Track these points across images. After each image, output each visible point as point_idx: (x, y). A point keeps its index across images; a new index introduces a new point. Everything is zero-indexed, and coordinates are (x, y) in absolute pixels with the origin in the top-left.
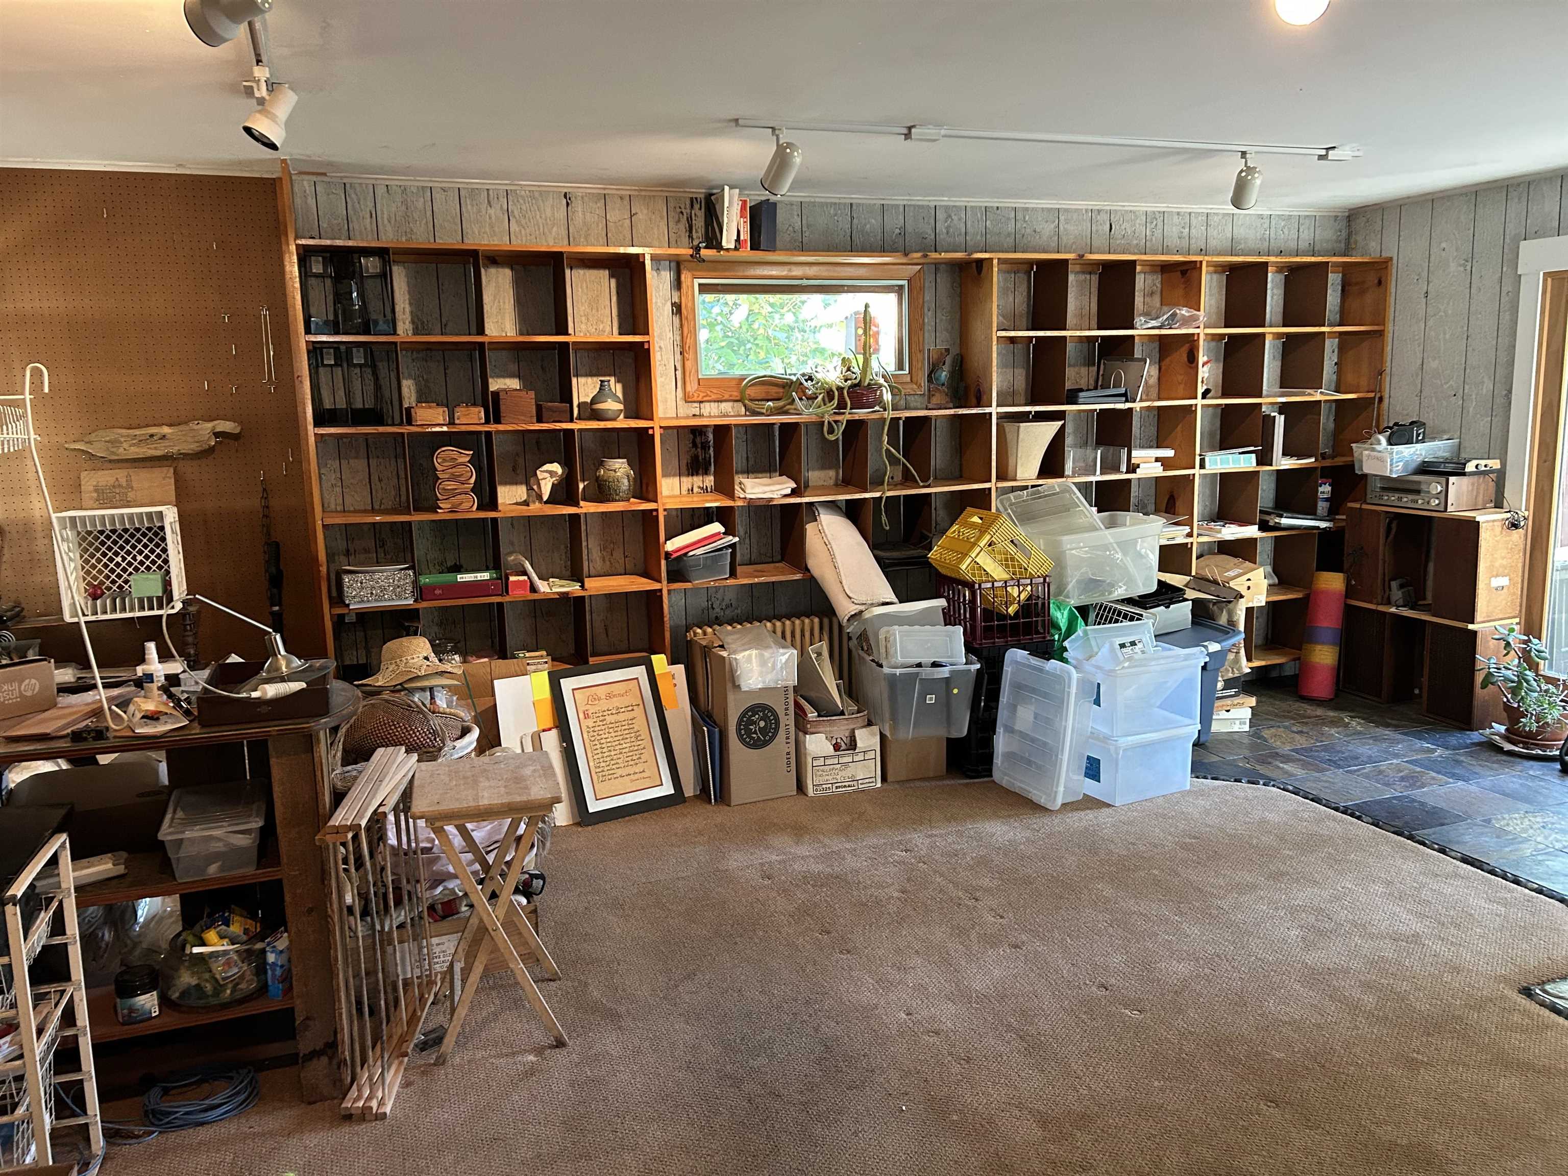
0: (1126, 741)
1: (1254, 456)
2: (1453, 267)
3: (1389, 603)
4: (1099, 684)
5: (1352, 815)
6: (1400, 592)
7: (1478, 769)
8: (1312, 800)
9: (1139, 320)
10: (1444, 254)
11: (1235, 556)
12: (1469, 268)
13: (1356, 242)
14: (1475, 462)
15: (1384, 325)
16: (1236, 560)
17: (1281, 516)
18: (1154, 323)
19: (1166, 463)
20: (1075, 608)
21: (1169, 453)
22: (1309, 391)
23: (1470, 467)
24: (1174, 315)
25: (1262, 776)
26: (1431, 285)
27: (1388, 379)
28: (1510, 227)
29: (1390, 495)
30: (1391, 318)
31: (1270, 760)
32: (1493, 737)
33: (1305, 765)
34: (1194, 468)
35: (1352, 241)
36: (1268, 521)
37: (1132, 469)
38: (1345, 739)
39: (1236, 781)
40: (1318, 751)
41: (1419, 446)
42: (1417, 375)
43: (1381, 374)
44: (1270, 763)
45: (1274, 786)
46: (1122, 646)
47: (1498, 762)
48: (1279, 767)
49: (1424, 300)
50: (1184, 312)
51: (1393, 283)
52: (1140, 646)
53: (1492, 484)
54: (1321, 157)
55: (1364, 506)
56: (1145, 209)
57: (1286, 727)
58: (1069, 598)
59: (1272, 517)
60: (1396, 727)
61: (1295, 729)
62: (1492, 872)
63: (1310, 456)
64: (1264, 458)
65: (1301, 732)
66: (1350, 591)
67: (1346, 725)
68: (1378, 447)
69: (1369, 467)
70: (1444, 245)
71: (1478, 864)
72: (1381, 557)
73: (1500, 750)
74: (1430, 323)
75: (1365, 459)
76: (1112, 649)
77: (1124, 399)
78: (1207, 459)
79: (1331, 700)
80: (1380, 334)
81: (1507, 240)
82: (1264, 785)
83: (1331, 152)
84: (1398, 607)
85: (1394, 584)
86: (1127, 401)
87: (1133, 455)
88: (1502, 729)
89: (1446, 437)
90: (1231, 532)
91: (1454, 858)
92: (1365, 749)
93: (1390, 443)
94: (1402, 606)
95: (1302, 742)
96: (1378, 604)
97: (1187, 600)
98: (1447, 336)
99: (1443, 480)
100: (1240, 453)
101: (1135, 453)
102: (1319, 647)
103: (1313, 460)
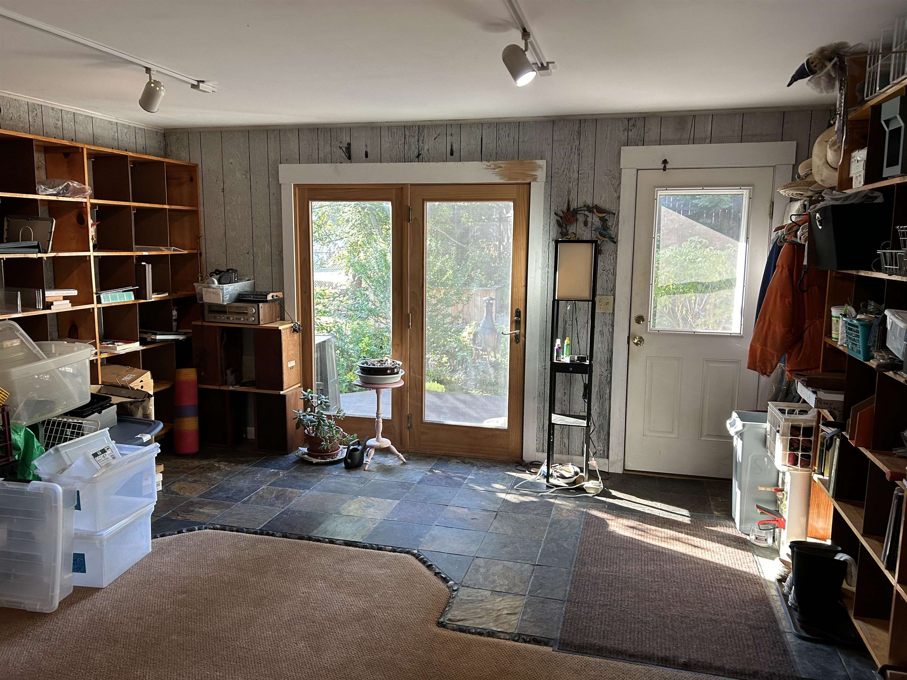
0: (106, 533)
1: (132, 293)
2: (238, 175)
3: (226, 384)
4: (78, 492)
5: (268, 534)
6: (233, 377)
7: (310, 479)
8: (237, 531)
9: (41, 188)
10: (231, 166)
11: (125, 365)
12: (248, 176)
13: (171, 151)
14: (271, 294)
15: (198, 206)
16: (127, 368)
17: (156, 334)
18: (51, 191)
19: (73, 300)
20: (28, 427)
21: (74, 293)
22: (161, 248)
23: (269, 297)
24: (68, 186)
25: (195, 523)
26: (225, 184)
27: (203, 241)
28: (271, 155)
29: (221, 315)
30: (202, 202)
31: (191, 509)
32: (304, 456)
33: (216, 506)
34: (93, 303)
35: (168, 150)
36: (146, 338)
37: (48, 305)
38: (225, 479)
39: (179, 533)
40: (216, 493)
41: (236, 284)
42: (223, 240)
43: (199, 238)
44: (193, 511)
45: (206, 528)
46: (95, 455)
47: (313, 471)
48: (200, 513)
49: (222, 193)
50: (76, 184)
51: (200, 180)
52: (109, 452)
53: (278, 307)
54: (193, 86)
55: (204, 324)
56: (28, 100)
57: (184, 480)
58: (19, 419)
59: (149, 335)
60: (247, 462)
61: (190, 480)
62: (365, 547)
63: (164, 292)
64: (140, 294)
65: (195, 481)
66: (200, 379)
67: (219, 469)
68: (213, 286)
69: (208, 298)
70: (231, 160)
71: (354, 544)
72: (219, 356)
73: (311, 464)
74: (228, 208)
75: (204, 293)
76: (87, 460)
77: (37, 250)
78: (102, 296)
79: (198, 452)
80: (195, 213)
81: (270, 162)
82: (199, 529)
83: (201, 84)
84: (233, 385)
85: (228, 372)
86: (40, 252)
87: (46, 296)
88: (305, 450)
89: (247, 279)
90: (122, 348)
91: (341, 545)
92: (243, 483)
93: (220, 283)
94: (235, 385)
95: (202, 489)
96: (220, 386)
97: (113, 405)
98: (240, 217)
99: (256, 305)
100: (123, 291)
101: (48, 293)
102: (186, 419)
103: (167, 294)
